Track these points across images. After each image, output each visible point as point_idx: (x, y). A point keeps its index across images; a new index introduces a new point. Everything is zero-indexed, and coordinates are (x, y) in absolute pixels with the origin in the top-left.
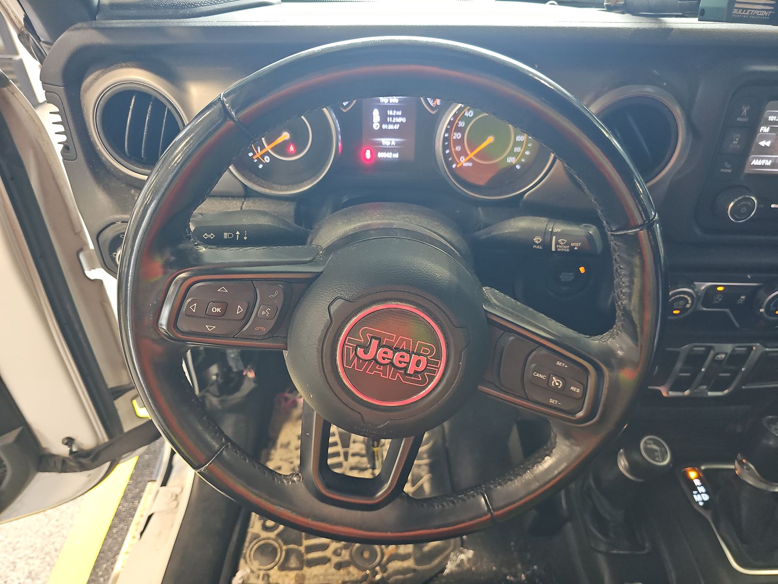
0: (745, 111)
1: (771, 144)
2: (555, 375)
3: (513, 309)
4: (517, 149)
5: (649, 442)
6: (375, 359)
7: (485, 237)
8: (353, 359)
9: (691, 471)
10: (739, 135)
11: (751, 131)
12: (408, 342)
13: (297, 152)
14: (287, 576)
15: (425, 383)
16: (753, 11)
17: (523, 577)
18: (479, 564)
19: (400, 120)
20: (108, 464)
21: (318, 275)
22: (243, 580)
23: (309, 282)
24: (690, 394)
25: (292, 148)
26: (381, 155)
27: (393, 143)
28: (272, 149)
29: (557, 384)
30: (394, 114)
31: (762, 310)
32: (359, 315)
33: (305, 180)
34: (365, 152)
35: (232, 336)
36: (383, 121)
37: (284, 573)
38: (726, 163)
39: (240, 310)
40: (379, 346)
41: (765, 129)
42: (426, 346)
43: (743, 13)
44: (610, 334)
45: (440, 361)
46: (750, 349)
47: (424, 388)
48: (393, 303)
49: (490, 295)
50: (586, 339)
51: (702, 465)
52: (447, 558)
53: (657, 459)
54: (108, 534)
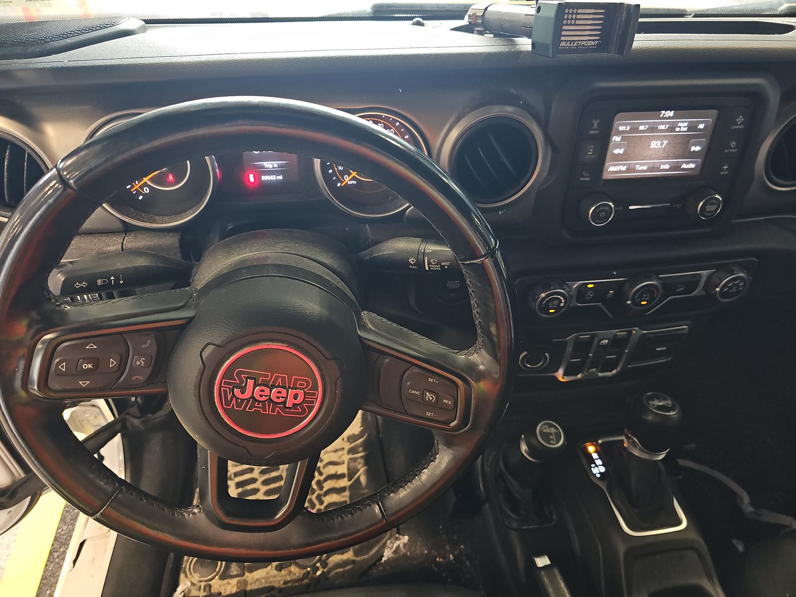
0: (596, 123)
1: (624, 151)
2: (428, 391)
3: (388, 333)
5: (544, 426)
6: (252, 397)
7: (368, 257)
8: (231, 400)
9: (589, 445)
10: (592, 147)
11: (603, 142)
12: (283, 379)
13: (177, 181)
14: (229, 584)
15: (304, 413)
16: (580, 42)
17: (451, 557)
18: (413, 549)
20: (29, 499)
21: (191, 320)
22: (184, 594)
23: (182, 329)
24: (582, 377)
25: (171, 178)
26: (264, 178)
27: (276, 166)
28: (151, 180)
29: (431, 398)
31: (629, 302)
32: (232, 358)
33: (188, 210)
34: (249, 176)
35: (110, 388)
37: (225, 581)
38: (584, 172)
39: (113, 363)
40: (255, 385)
41: (616, 139)
42: (302, 380)
43: (572, 45)
44: (474, 349)
45: (317, 392)
46: (630, 333)
47: (305, 418)
48: (264, 344)
49: (367, 321)
50: (454, 354)
51: (599, 439)
52: (384, 546)
53: (552, 442)
54: (48, 561)
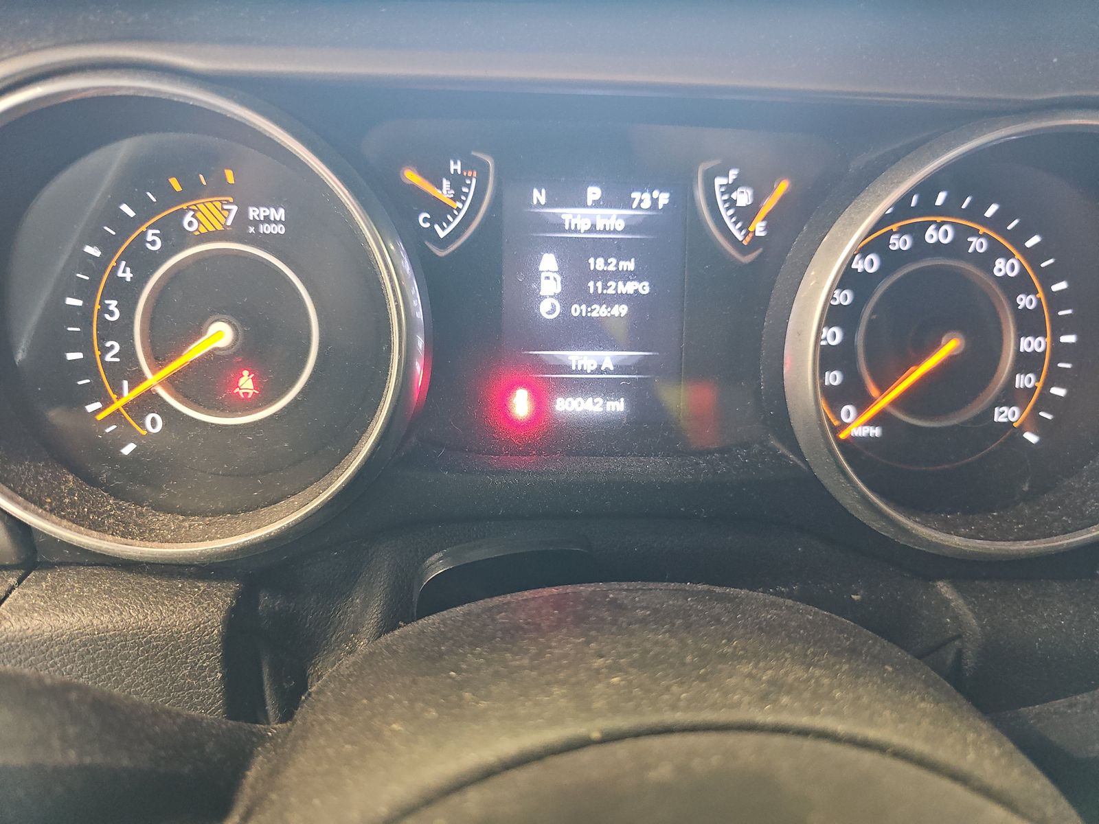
4: (1022, 381)
13: (264, 397)
19: (630, 287)
25: (246, 383)
26: (566, 406)
27: (608, 364)
28: (171, 382)
30: (612, 268)
34: (512, 395)
36: (574, 290)
